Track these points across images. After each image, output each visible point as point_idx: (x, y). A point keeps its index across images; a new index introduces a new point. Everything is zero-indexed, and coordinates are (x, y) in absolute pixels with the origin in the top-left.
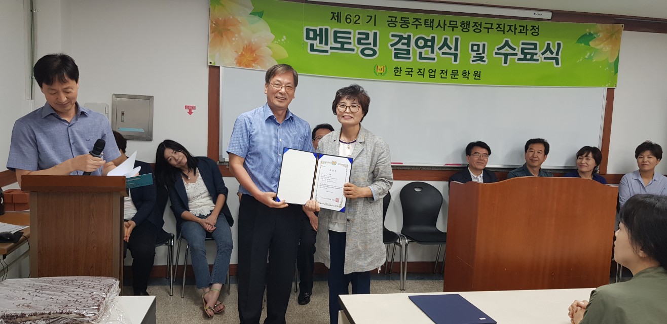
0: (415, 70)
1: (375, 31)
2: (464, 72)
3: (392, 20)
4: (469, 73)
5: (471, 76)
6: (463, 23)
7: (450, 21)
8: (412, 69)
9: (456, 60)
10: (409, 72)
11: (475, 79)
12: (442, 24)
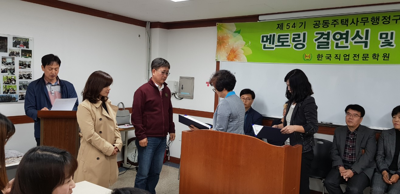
0: (333, 56)
1: (304, 32)
2: (374, 55)
3: (316, 23)
4: (378, 56)
5: (381, 58)
6: (373, 18)
7: (362, 18)
8: (330, 55)
9: (366, 46)
10: (328, 57)
11: (384, 60)
12: (355, 21)
